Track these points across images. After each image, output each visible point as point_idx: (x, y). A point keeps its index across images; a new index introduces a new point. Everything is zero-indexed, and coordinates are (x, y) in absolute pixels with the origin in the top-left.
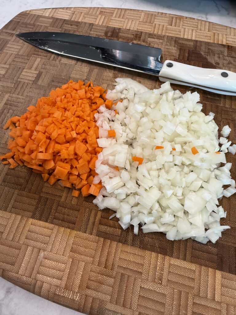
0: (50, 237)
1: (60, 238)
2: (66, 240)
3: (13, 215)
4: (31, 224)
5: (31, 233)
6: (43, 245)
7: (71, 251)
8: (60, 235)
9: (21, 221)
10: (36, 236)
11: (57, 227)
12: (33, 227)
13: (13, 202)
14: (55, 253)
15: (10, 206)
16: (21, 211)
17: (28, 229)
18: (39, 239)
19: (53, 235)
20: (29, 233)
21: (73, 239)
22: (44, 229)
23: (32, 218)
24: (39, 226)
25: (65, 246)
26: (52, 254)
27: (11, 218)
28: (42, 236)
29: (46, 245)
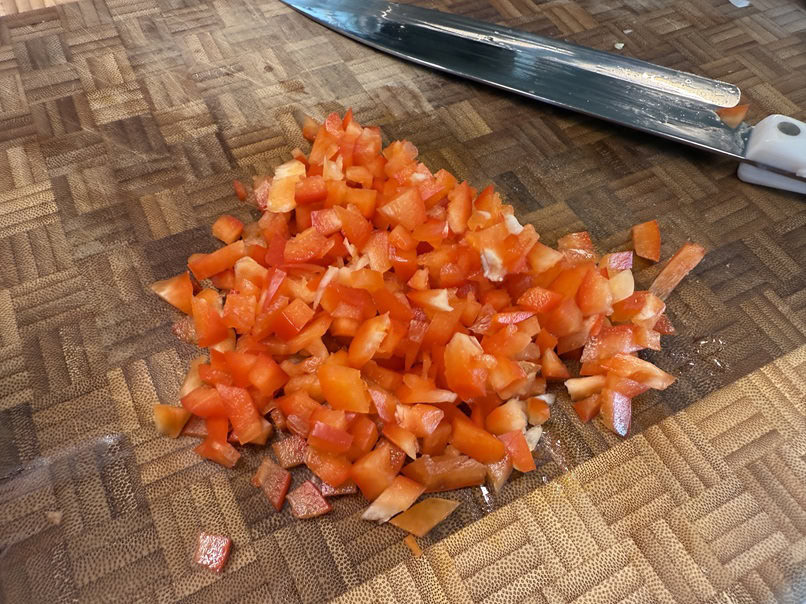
0: (529, 541)
1: (554, 518)
2: (570, 510)
3: (380, 581)
4: (452, 557)
5: (474, 578)
6: (534, 575)
7: (609, 525)
8: (547, 513)
9: (416, 576)
10: (496, 571)
11: (520, 503)
12: (464, 560)
13: (340, 552)
14: (582, 564)
15: (343, 566)
16: (388, 550)
17: (457, 575)
18: (508, 570)
19: (532, 528)
20: (471, 581)
21: (584, 495)
22: (497, 537)
23: (438, 540)
24: (475, 543)
25: (583, 526)
26: (577, 572)
27: (381, 593)
28: (508, 557)
29: (542, 566)
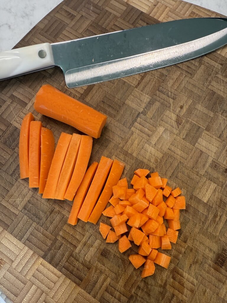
0: (55, 284)
1: (65, 289)
2: (69, 292)
3: (26, 248)
4: (41, 264)
5: (38, 273)
6: (46, 289)
8: (65, 286)
9: (32, 257)
10: (43, 278)
11: (64, 277)
12: (41, 268)
13: (28, 234)
14: (56, 301)
15: (26, 237)
16: (35, 246)
17: (37, 267)
18: (44, 281)
19: (59, 283)
20: (37, 272)
21: (76, 295)
22: (52, 274)
23: (43, 258)
24: (47, 269)
25: (66, 298)
26: (53, 301)
27: (24, 250)
28: (48, 280)
29: (50, 290)
